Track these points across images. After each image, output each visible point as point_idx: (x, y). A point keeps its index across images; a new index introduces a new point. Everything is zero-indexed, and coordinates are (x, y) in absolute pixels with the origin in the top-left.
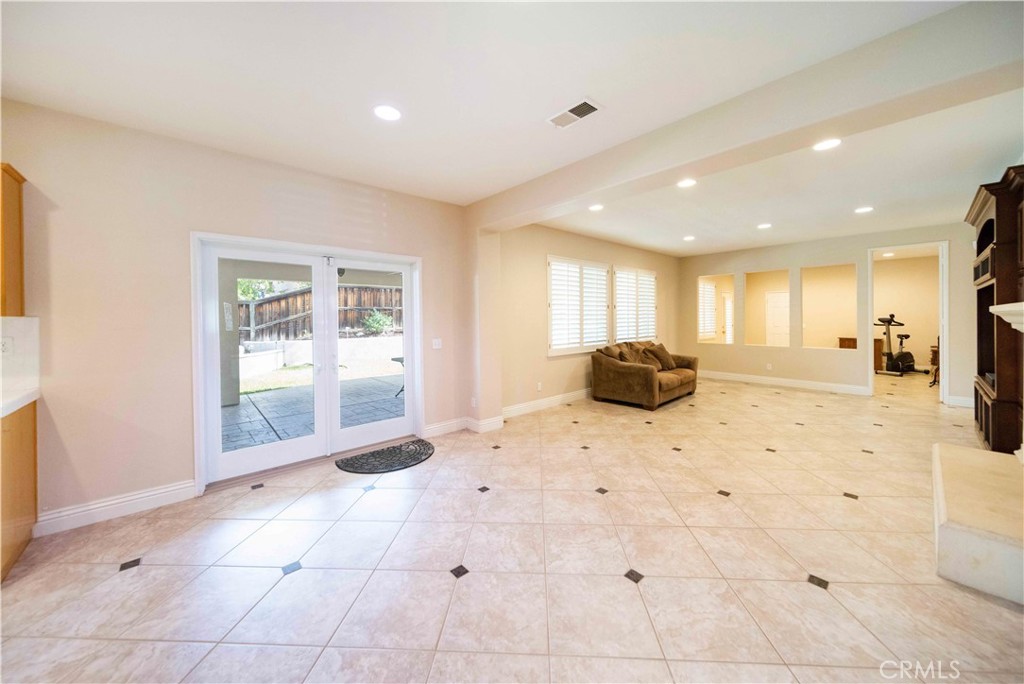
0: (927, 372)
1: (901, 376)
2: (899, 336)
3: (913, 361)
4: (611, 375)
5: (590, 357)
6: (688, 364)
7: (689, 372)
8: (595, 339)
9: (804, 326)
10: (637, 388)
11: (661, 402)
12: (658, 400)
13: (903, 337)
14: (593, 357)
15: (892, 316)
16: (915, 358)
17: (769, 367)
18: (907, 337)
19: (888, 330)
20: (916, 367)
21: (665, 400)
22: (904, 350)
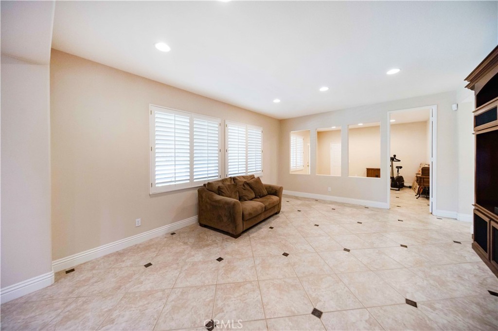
0: (410, 187)
1: (399, 190)
2: (397, 167)
3: (403, 181)
4: (208, 206)
5: (196, 191)
6: (275, 192)
7: (275, 198)
8: (206, 176)
9: (349, 161)
10: (225, 219)
11: (244, 229)
12: (241, 228)
13: (399, 168)
14: (198, 191)
15: (395, 156)
16: (404, 179)
17: (330, 189)
18: (401, 167)
19: (392, 164)
20: (405, 184)
21: (248, 227)
22: (400, 175)
